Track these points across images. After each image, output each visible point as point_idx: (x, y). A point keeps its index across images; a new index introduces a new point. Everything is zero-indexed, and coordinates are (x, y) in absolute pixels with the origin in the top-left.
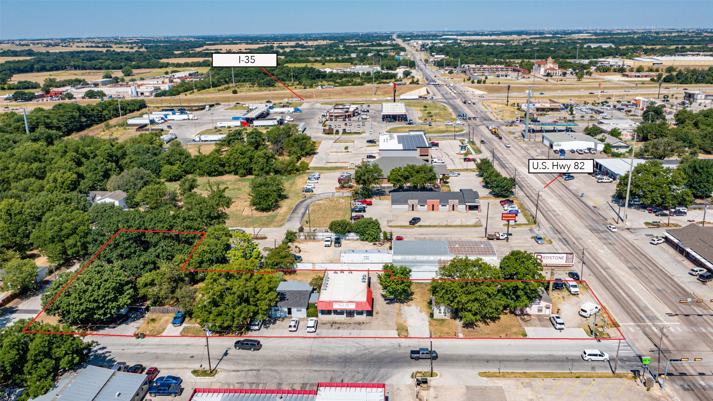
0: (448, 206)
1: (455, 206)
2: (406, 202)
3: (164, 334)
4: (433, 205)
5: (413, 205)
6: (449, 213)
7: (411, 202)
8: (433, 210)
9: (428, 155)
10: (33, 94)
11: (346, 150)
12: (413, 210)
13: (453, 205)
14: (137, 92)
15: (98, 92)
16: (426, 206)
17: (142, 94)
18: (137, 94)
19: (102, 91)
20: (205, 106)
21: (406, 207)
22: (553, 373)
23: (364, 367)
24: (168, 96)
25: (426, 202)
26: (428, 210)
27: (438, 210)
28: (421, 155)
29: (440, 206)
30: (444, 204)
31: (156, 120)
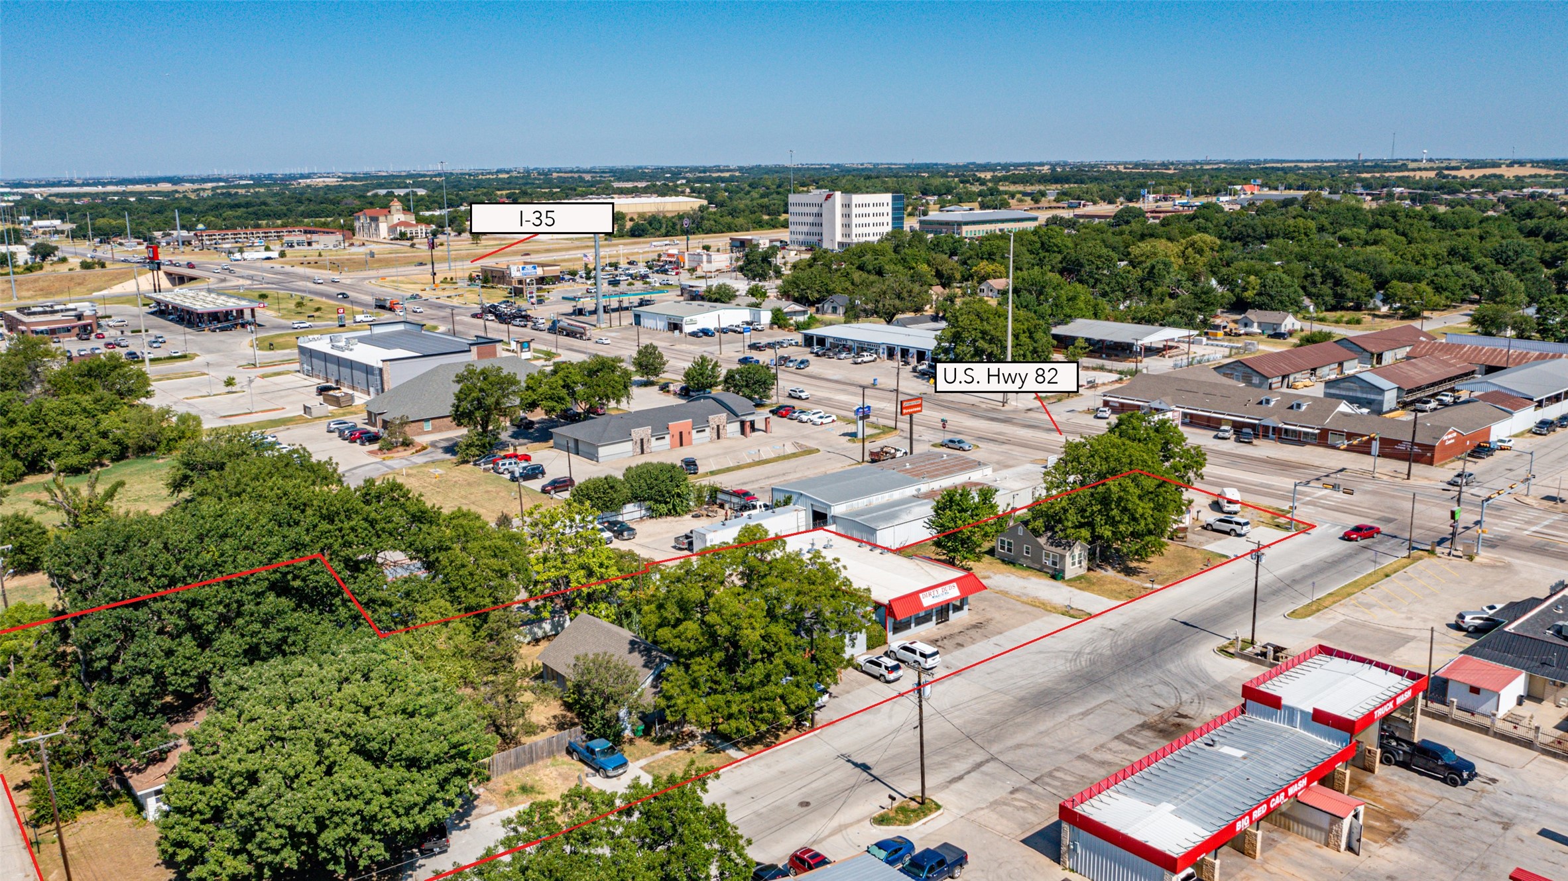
0: (707, 429)
6: (711, 445)
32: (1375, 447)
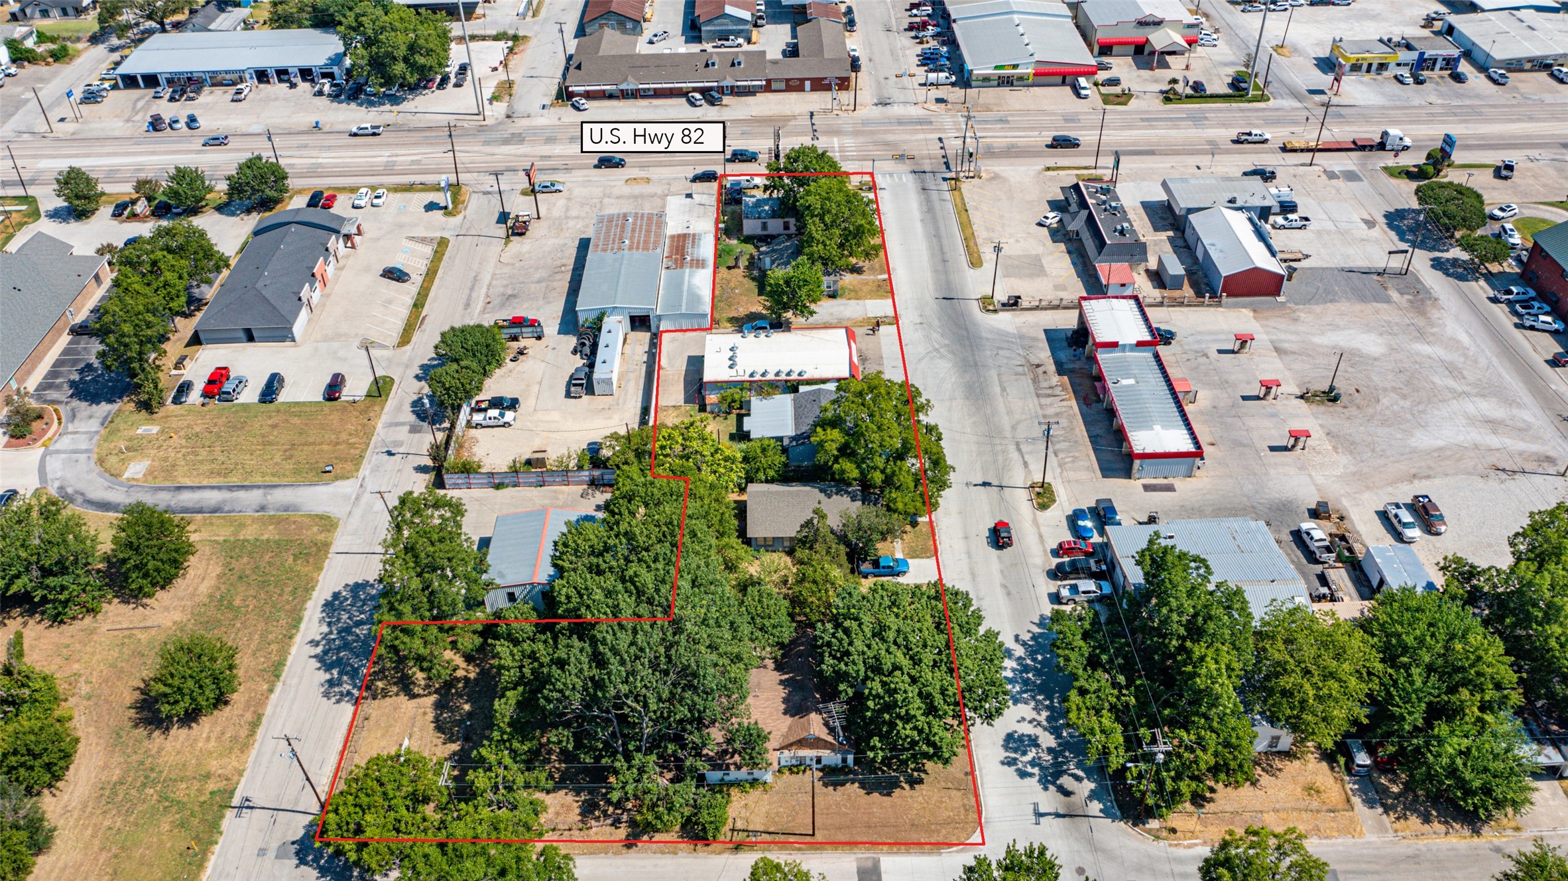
32: (808, 84)
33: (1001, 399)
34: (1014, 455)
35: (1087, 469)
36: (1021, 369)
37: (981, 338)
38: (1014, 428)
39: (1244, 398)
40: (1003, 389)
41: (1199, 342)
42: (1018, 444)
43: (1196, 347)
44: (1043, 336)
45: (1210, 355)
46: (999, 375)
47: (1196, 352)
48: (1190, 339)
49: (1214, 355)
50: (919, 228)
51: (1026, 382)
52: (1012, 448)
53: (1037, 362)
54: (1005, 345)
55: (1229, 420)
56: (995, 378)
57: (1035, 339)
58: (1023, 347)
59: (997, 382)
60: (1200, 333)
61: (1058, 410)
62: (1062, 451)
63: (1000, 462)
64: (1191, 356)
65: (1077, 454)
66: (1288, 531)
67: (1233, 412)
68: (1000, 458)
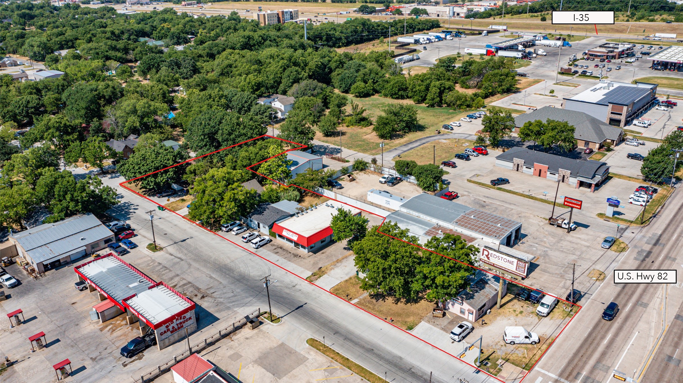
1: (566, 177)
2: (511, 160)
3: (176, 212)
4: (540, 170)
5: (518, 165)
7: (517, 160)
8: (540, 176)
9: (621, 114)
10: (374, 8)
11: (551, 94)
12: (518, 170)
13: (564, 176)
14: (454, 13)
15: (422, 10)
16: (532, 169)
17: (458, 14)
18: (454, 14)
19: (425, 10)
20: (483, 31)
21: (511, 165)
22: (371, 373)
23: (242, 290)
24: (478, 18)
25: (533, 165)
26: (534, 174)
27: (545, 177)
28: (612, 113)
29: (548, 173)
30: (553, 172)
31: (421, 41)
33: (208, 272)
34: (179, 255)
35: (139, 264)
36: (212, 291)
37: (251, 296)
38: (190, 265)
39: (58, 341)
40: (211, 277)
41: (102, 369)
42: (182, 260)
43: (103, 363)
44: (216, 315)
45: (90, 362)
46: (221, 283)
47: (101, 359)
48: (110, 368)
49: (87, 363)
50: (397, 352)
51: (203, 287)
52: (183, 257)
53: (206, 299)
54: (234, 299)
55: (65, 322)
56: (221, 280)
57: (219, 311)
58: (221, 303)
59: (218, 279)
60: (104, 377)
61: (173, 281)
62: (157, 266)
63: (184, 250)
64: (105, 353)
65: (148, 268)
66: (23, 284)
67: (63, 328)
68: (186, 252)
